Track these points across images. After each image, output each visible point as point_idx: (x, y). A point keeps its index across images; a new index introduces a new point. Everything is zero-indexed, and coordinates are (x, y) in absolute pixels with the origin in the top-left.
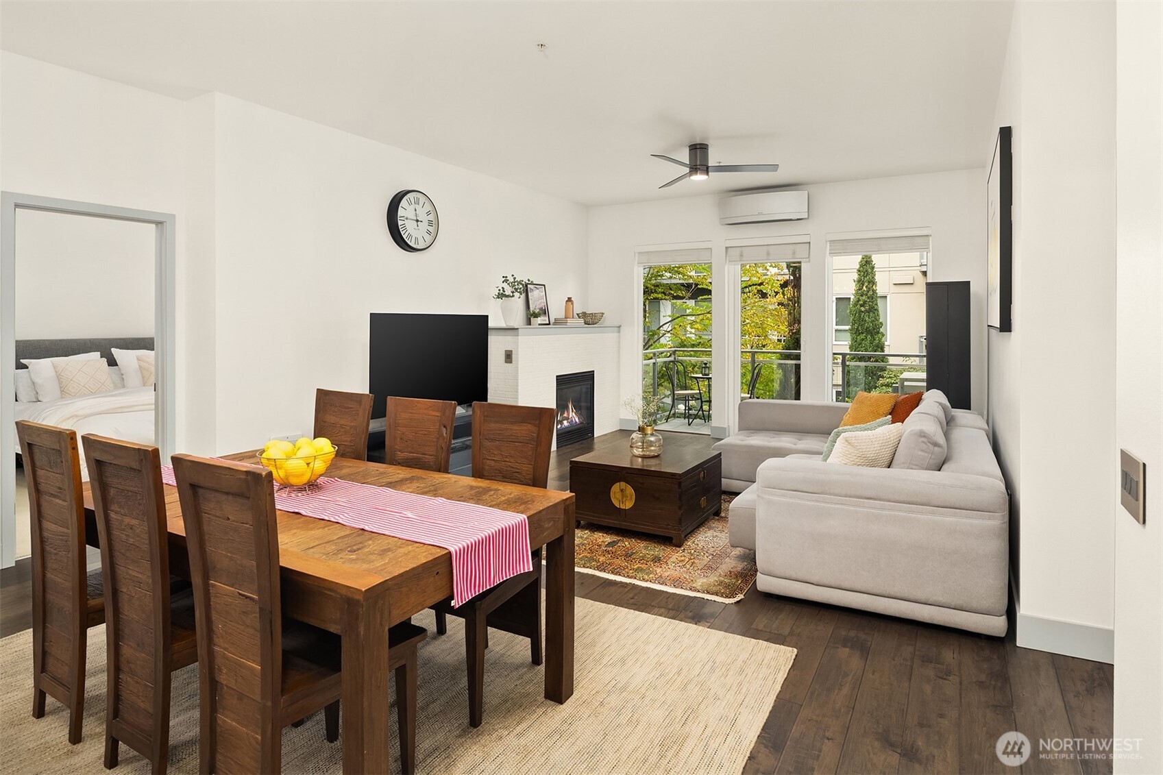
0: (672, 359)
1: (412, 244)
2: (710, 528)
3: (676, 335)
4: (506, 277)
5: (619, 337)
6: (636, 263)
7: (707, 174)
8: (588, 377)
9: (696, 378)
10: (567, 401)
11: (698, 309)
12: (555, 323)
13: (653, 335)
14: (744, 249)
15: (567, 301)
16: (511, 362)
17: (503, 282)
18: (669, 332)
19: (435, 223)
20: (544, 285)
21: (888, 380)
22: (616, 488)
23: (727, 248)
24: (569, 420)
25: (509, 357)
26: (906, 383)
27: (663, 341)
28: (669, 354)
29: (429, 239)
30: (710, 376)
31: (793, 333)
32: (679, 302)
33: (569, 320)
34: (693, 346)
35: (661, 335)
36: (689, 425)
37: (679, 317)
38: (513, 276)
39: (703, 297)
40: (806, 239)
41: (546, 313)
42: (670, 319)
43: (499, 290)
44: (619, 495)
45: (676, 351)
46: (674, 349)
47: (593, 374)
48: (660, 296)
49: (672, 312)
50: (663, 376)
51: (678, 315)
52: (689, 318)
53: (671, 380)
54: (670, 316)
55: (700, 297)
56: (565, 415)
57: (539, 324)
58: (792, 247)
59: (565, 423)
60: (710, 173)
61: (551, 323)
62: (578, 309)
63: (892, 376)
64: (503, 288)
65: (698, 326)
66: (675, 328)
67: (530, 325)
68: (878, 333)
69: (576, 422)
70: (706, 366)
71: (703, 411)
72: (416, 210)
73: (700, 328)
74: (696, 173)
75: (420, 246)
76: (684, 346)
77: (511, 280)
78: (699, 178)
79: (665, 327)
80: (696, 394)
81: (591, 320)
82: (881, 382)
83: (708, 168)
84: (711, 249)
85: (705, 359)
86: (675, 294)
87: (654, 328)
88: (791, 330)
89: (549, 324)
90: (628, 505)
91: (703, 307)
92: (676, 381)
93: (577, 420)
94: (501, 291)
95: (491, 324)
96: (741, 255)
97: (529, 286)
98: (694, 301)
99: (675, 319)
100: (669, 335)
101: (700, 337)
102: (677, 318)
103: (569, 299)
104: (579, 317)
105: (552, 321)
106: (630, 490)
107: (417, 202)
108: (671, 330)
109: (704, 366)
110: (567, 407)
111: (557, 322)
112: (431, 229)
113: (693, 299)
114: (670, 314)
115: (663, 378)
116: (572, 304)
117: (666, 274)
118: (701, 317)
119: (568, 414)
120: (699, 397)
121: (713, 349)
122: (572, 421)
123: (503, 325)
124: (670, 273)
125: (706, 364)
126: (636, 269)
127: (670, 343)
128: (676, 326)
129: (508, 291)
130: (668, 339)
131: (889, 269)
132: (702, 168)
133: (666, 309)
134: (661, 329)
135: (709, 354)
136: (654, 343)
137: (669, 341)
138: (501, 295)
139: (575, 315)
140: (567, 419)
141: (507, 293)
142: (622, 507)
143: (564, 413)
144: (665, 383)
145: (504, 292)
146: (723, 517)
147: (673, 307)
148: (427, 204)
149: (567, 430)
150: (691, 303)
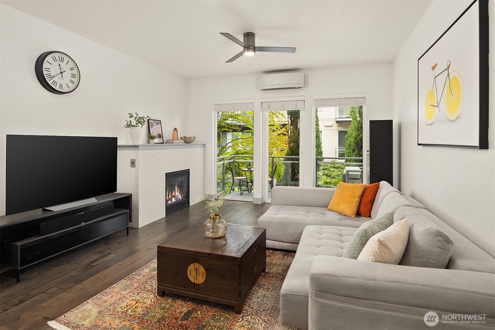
0: (232, 161)
1: (57, 88)
2: (260, 286)
3: (234, 148)
4: (132, 114)
5: (204, 150)
6: (213, 110)
7: (255, 52)
8: (186, 173)
9: (245, 171)
10: (174, 186)
11: (244, 136)
12: (166, 143)
13: (223, 148)
14: (270, 103)
15: (174, 130)
16: (135, 167)
17: (130, 117)
18: (231, 147)
19: (77, 76)
20: (160, 121)
21: (324, 167)
22: (191, 267)
23: (262, 103)
24: (176, 197)
25: (133, 163)
26: (350, 173)
27: (228, 151)
28: (231, 158)
29: (72, 86)
30: (252, 169)
31: (290, 147)
32: (235, 133)
33: (175, 141)
34: (243, 154)
35: (227, 148)
36: (241, 195)
37: (235, 140)
38: (136, 113)
39: (246, 131)
40: (303, 98)
41: (161, 137)
42: (231, 141)
43: (128, 122)
44: (193, 273)
45: (234, 156)
46: (233, 156)
47: (189, 171)
48: (226, 129)
49: (232, 137)
50: (227, 169)
51: (235, 139)
52: (240, 140)
53: (231, 171)
54: (231, 139)
55: (245, 131)
56: (173, 194)
57: (155, 143)
58: (295, 102)
59: (173, 200)
60: (256, 52)
61: (164, 142)
62: (180, 135)
63: (326, 165)
64: (130, 121)
65: (244, 144)
66: (233, 145)
67: (149, 143)
68: (320, 147)
69: (180, 199)
70: (249, 165)
71: (248, 187)
72: (60, 65)
73: (245, 145)
74: (248, 51)
75: (65, 89)
76: (238, 154)
77: (135, 116)
78: (249, 54)
79: (229, 145)
80: (245, 179)
81: (187, 141)
82: (321, 168)
83: (254, 48)
84: (253, 103)
85: (250, 160)
86: (234, 129)
87: (224, 145)
88: (289, 146)
89: (163, 143)
90: (201, 280)
91: (246, 135)
92: (234, 171)
93: (180, 197)
94: (129, 123)
95: (119, 143)
96: (269, 107)
97: (150, 121)
98: (241, 133)
99: (233, 141)
100: (230, 148)
101: (246, 149)
102: (234, 140)
103: (175, 129)
104: (182, 139)
105: (165, 140)
106: (202, 270)
107: (62, 60)
108: (232, 146)
109: (248, 164)
110: (175, 190)
111: (168, 142)
112: (73, 79)
113: (241, 132)
114: (231, 138)
115: (228, 170)
116: (177, 132)
117: (229, 119)
118: (246, 140)
119: (175, 194)
120: (246, 180)
121: (254, 156)
122: (177, 198)
123: (131, 144)
124: (231, 118)
125: (249, 163)
126: (213, 113)
127: (231, 152)
128: (234, 144)
129: (134, 123)
130: (230, 150)
131: (323, 120)
132: (251, 47)
133: (230, 136)
134: (227, 145)
135: (252, 158)
136: (224, 152)
137: (231, 151)
138: (129, 125)
139: (179, 137)
140: (174, 196)
141: (132, 124)
142: (196, 282)
143: (173, 193)
144: (229, 172)
145: (131, 123)
146: (267, 272)
147: (233, 135)
148: (71, 62)
149: (174, 204)
150: (241, 134)
